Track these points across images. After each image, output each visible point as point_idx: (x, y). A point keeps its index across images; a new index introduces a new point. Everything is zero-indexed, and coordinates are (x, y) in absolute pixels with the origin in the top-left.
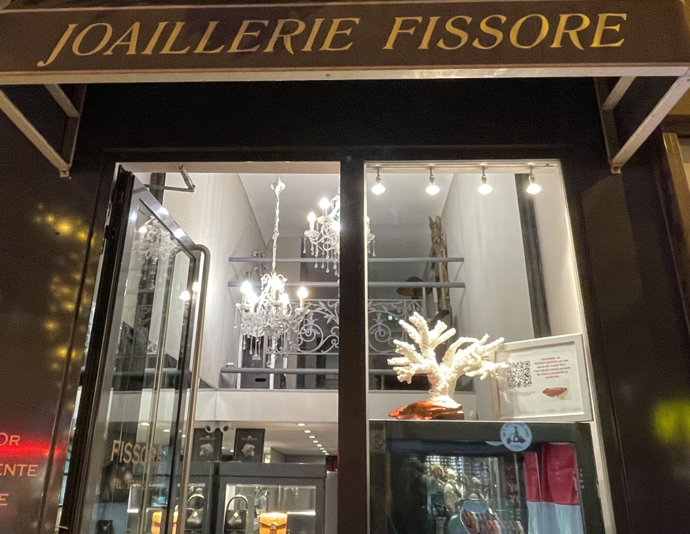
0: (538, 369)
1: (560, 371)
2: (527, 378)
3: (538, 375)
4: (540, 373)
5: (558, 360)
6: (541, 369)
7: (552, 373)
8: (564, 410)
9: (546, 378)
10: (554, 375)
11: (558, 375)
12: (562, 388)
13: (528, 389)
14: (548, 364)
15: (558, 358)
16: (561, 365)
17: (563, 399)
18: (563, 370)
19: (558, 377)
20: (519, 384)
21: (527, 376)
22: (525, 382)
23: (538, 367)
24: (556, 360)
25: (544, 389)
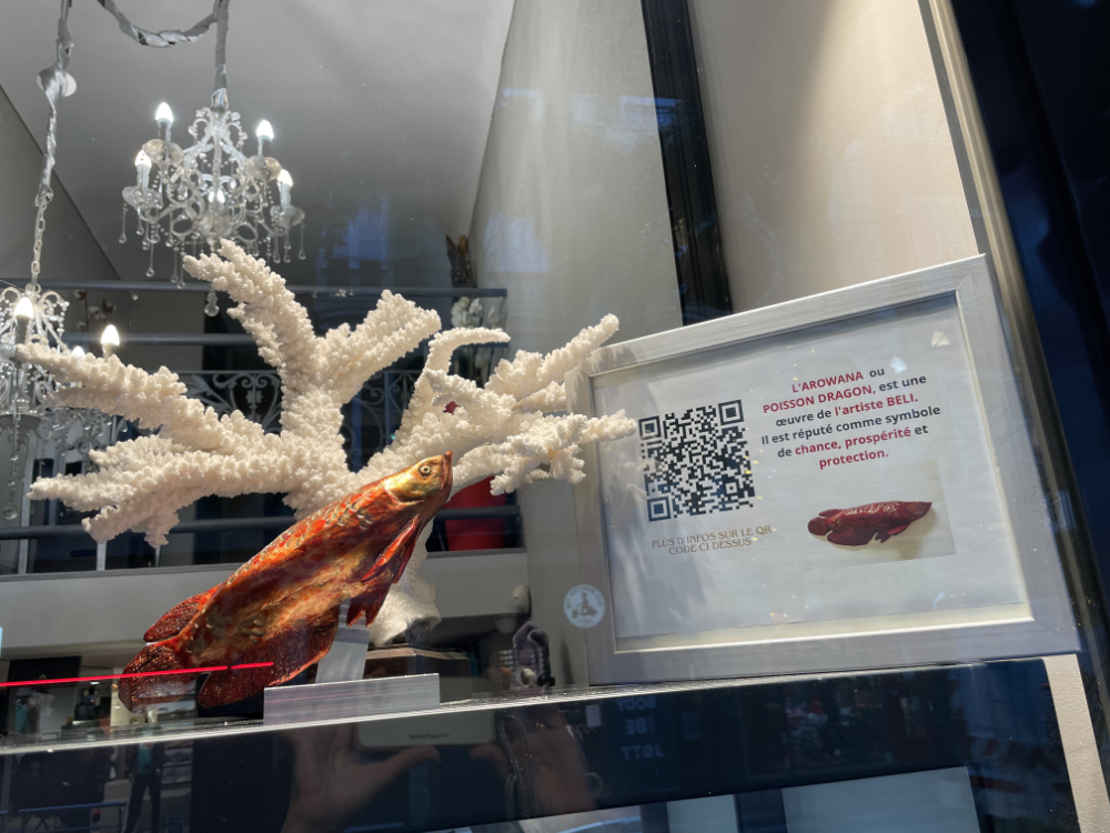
0: (782, 430)
1: (888, 427)
2: (730, 472)
3: (783, 453)
4: (791, 444)
5: (875, 382)
6: (796, 427)
7: (849, 443)
8: (919, 606)
9: (823, 464)
10: (857, 449)
11: (880, 445)
12: (903, 506)
13: (739, 516)
14: (828, 406)
15: (873, 374)
16: (891, 401)
17: (910, 553)
18: (901, 425)
19: (881, 453)
20: (695, 498)
21: (728, 463)
22: (722, 490)
23: (781, 423)
24: (866, 381)
25: (815, 515)
